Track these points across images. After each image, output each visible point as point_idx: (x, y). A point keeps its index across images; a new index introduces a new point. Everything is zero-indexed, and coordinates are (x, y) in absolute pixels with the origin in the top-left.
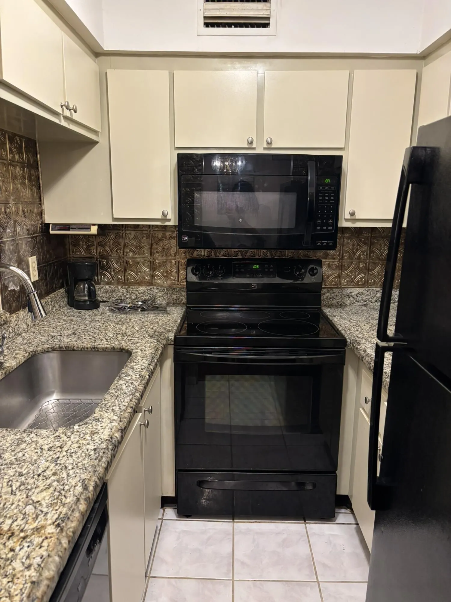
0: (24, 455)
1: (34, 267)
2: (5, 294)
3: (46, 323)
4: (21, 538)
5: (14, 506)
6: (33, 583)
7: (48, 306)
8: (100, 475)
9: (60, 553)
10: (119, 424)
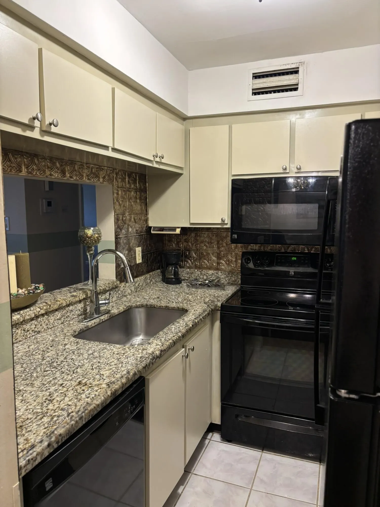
0: (104, 355)
1: (139, 254)
2: (118, 269)
3: (144, 291)
4: (89, 386)
5: (91, 374)
6: (88, 403)
7: (147, 280)
8: (139, 369)
9: (105, 396)
10: (161, 347)
